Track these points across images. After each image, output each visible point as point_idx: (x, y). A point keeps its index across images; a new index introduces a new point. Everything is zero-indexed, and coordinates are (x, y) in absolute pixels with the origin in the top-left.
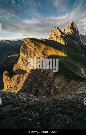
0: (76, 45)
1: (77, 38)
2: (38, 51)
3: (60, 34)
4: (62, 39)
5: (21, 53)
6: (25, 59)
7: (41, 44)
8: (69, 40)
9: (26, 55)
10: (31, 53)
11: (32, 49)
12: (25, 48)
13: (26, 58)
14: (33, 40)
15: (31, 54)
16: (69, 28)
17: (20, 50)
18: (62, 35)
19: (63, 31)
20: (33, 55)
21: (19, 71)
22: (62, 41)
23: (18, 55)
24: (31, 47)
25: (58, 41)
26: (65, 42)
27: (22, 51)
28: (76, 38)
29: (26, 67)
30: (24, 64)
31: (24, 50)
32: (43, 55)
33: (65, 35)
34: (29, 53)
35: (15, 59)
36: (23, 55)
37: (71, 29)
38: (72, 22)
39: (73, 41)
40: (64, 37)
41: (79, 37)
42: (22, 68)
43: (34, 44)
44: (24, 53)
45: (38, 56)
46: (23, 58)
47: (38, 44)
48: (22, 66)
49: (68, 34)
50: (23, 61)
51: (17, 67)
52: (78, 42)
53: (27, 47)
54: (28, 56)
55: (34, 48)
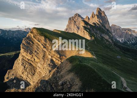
0: (107, 41)
1: (108, 30)
2: (50, 48)
3: (82, 24)
4: (87, 31)
5: (22, 50)
6: (27, 60)
9: (30, 54)
10: (38, 52)
11: (41, 45)
12: (29, 44)
13: (29, 60)
16: (96, 17)
17: (21, 46)
18: (86, 26)
19: (87, 20)
20: (41, 55)
21: (15, 81)
22: (85, 33)
23: (14, 53)
24: (39, 42)
25: (80, 33)
26: (90, 36)
27: (24, 48)
28: (106, 30)
29: (29, 75)
30: (26, 70)
32: (58, 56)
33: (90, 25)
34: (35, 52)
35: (8, 60)
36: (24, 54)
37: (98, 18)
38: (100, 9)
39: (103, 35)
40: (88, 29)
41: (110, 29)
42: (21, 76)
43: (43, 38)
44: (27, 52)
45: (50, 57)
46: (24, 58)
47: (50, 38)
48: (21, 73)
49: (94, 25)
50: (23, 64)
51: (13, 75)
52: (109, 36)
53: (33, 43)
54: (33, 56)
55: (43, 44)
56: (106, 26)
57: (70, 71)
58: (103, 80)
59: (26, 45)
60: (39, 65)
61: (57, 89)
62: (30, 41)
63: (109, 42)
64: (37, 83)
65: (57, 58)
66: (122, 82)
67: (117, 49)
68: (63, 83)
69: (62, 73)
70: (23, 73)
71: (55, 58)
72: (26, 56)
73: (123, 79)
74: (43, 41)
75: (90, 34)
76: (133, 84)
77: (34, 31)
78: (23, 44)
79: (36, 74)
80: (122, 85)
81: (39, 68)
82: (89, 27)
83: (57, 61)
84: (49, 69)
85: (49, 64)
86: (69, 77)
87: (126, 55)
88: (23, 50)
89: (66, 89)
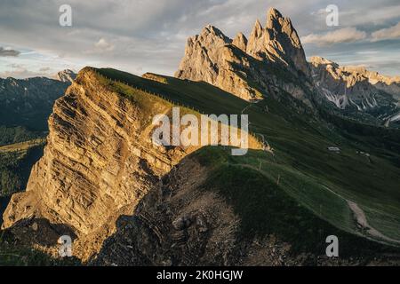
0: (300, 103)
1: (300, 73)
2: (136, 126)
3: (226, 57)
4: (240, 75)
5: (53, 135)
6: (70, 164)
7: (149, 97)
8: (268, 83)
9: (78, 144)
10: (101, 138)
11: (109, 118)
12: (73, 115)
13: (74, 162)
14: (111, 78)
15: (100, 143)
16: (266, 35)
17: (50, 123)
18: (238, 62)
19: (238, 44)
20: (110, 148)
22: (236, 83)
23: (25, 146)
24: (103, 110)
25: (221, 83)
26: (251, 91)
27: (58, 129)
28: (296, 74)
29: (77, 208)
30: (66, 193)
31: (67, 125)
32: (162, 149)
33: (250, 59)
34: (93, 137)
35: (10, 168)
36: (60, 146)
37: (272, 38)
38: (276, 11)
39: (287, 88)
40: (245, 69)
41: (306, 71)
42: (52, 211)
43: (116, 98)
44: (68, 139)
45: (137, 152)
46: (61, 159)
47: (135, 97)
48: (51, 201)
49: (260, 59)
50: (58, 174)
51: (28, 207)
52: (305, 90)
53: (84, 112)
54: (85, 150)
55: (115, 115)
56: (295, 60)
57: (204, 188)
58: (302, 207)
59: (64, 118)
60: (105, 176)
61: (168, 238)
62: (76, 108)
63: (304, 106)
64: (106, 226)
65: (158, 156)
66: (352, 213)
67: (327, 126)
68: (185, 222)
69: (179, 194)
70: (58, 201)
71: (152, 155)
72: (65, 152)
73: (354, 206)
74: (115, 108)
75: (249, 84)
76: (383, 217)
77: (88, 78)
78: (55, 117)
79: (98, 202)
80: (356, 221)
81: (105, 186)
82: (246, 63)
83: (159, 163)
84: (136, 186)
85: (136, 173)
86: (202, 204)
87: (355, 144)
88: (56, 133)
89: (194, 239)
